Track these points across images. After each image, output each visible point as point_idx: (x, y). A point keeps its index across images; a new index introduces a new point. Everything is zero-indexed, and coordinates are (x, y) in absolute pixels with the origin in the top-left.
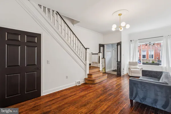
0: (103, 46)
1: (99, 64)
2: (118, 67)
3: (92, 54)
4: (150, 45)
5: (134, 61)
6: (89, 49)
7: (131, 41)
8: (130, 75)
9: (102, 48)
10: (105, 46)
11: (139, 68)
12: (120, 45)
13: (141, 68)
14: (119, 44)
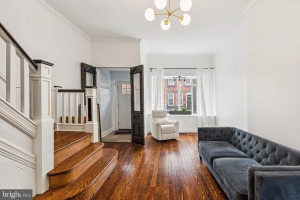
0: (93, 70)
1: (88, 123)
2: (133, 124)
3: (59, 91)
4: (180, 80)
5: (159, 109)
6: (51, 65)
7: (151, 69)
8: (160, 139)
9: (89, 76)
10: (98, 71)
11: (170, 121)
12: (141, 73)
13: (176, 121)
14: (137, 70)
